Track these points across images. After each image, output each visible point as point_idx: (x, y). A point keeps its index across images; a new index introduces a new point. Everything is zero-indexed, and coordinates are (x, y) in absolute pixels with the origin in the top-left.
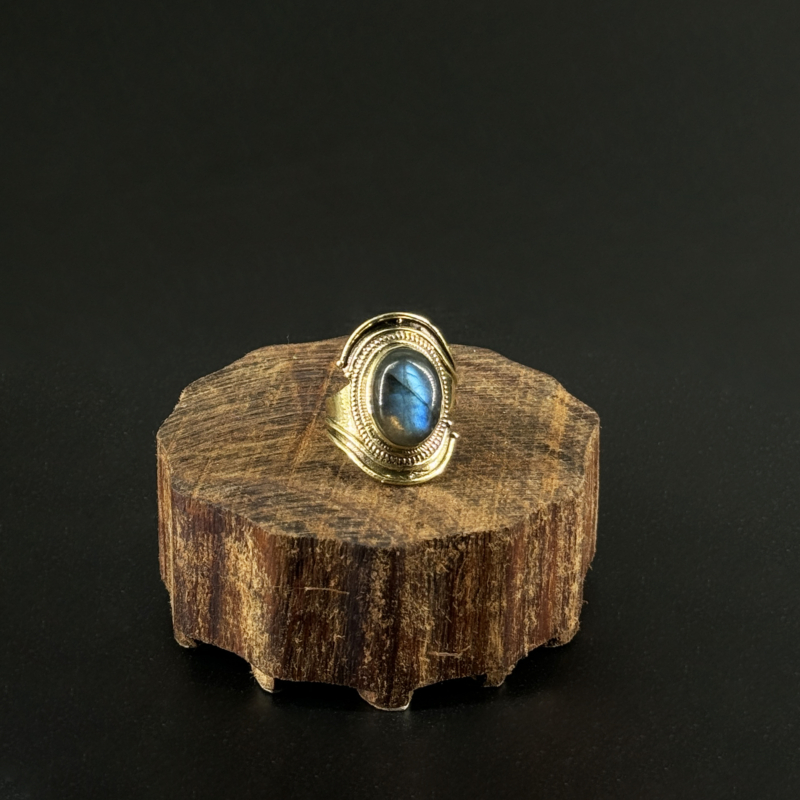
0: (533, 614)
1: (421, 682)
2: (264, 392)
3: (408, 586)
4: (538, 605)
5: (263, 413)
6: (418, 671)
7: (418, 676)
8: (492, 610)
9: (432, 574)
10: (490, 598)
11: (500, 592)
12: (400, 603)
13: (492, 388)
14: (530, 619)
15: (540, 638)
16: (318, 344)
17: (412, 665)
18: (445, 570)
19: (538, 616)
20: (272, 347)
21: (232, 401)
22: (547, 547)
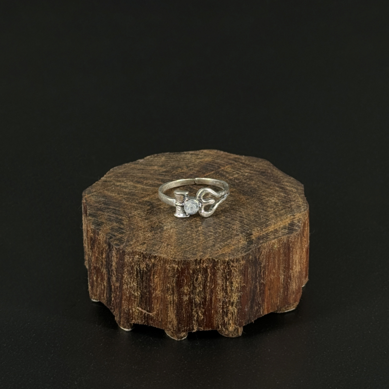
0: (200, 312)
1: (134, 320)
2: (180, 167)
3: (126, 270)
4: (203, 308)
5: (165, 175)
6: (132, 314)
7: (133, 317)
8: (169, 299)
9: (138, 269)
10: (167, 292)
11: (173, 292)
12: (123, 277)
13: (273, 201)
14: (197, 313)
15: (206, 326)
16: (237, 156)
17: (129, 310)
18: (145, 269)
19: (204, 314)
20: (216, 151)
21: (162, 166)
22: (209, 280)
